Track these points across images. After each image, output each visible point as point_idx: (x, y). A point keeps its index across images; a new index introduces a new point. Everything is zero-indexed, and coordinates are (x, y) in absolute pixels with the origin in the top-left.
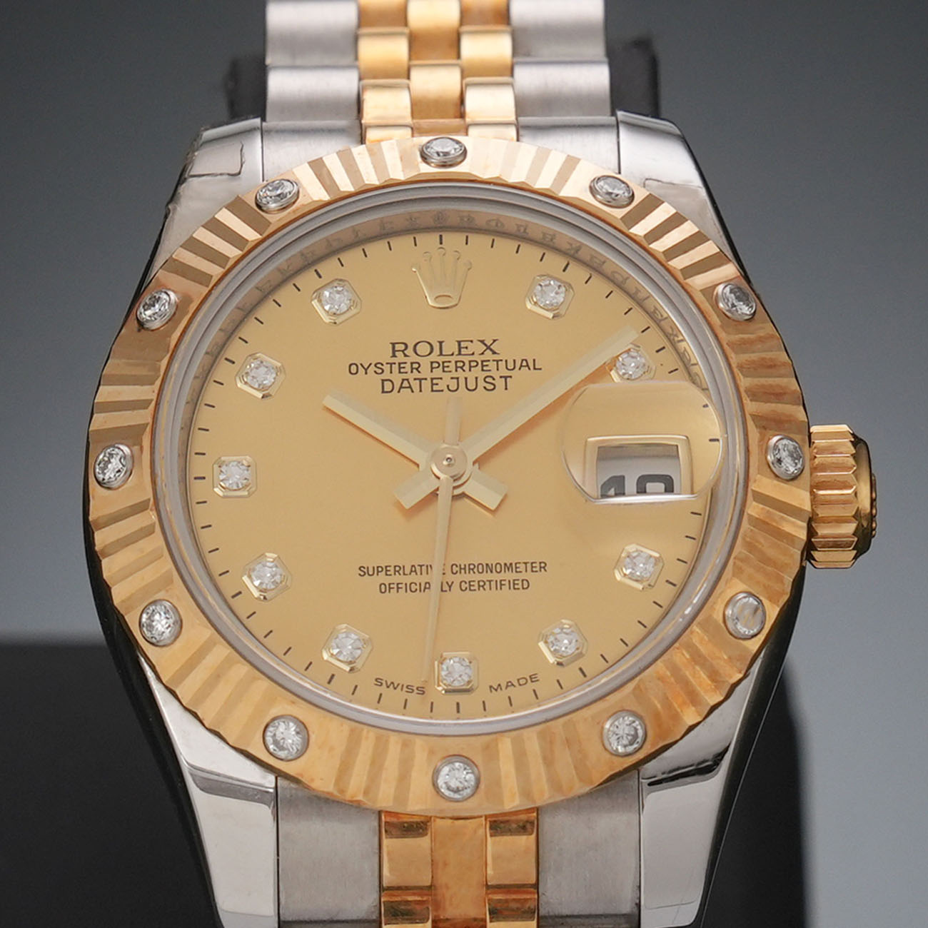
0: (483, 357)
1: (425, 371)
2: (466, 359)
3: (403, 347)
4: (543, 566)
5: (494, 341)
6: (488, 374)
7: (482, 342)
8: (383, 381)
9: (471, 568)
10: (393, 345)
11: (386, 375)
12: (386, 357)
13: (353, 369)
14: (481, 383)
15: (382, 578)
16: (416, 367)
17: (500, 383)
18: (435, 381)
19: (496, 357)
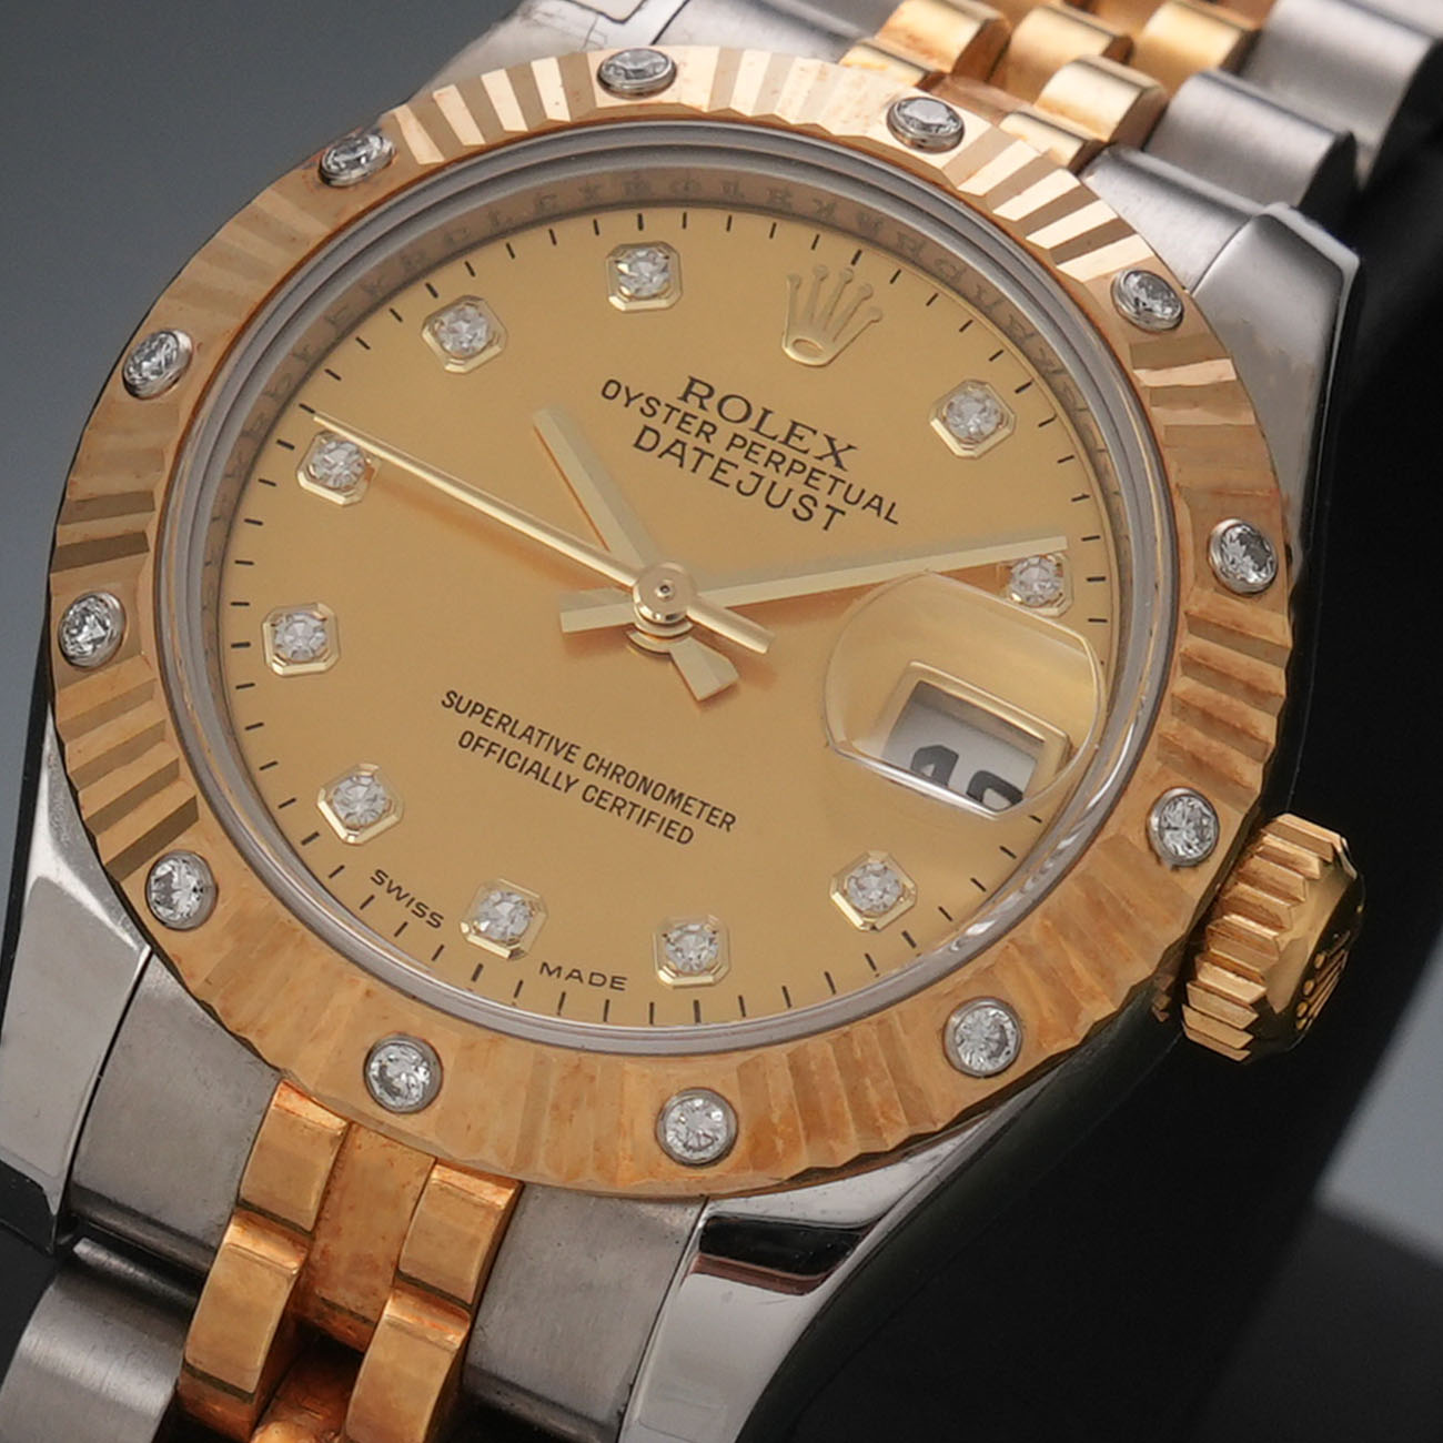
0: (819, 465)
1: (718, 445)
3: (705, 391)
4: (729, 821)
5: (850, 447)
6: (812, 492)
7: (830, 440)
8: (646, 428)
9: (617, 772)
10: (693, 381)
11: (655, 423)
12: (669, 396)
14: (793, 501)
15: (474, 724)
16: (709, 430)
17: (822, 514)
18: (723, 466)
19: (838, 473)
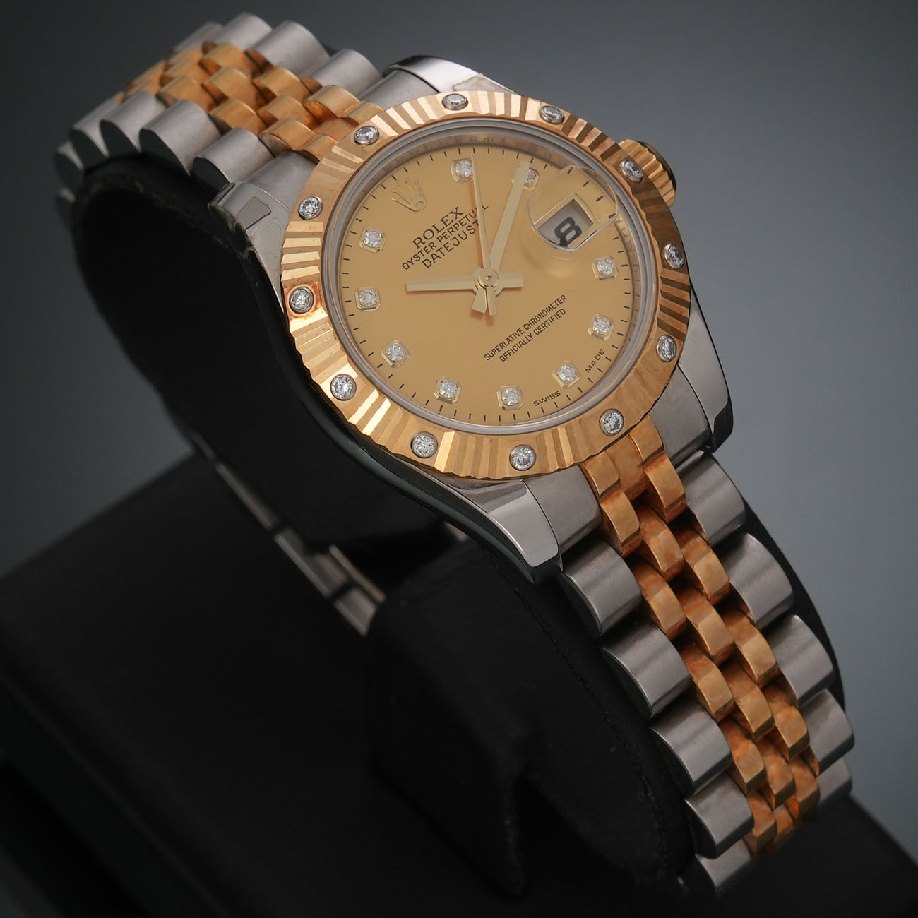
0: (458, 220)
1: (438, 245)
2: (451, 226)
3: (419, 240)
4: (564, 298)
5: (457, 208)
6: (467, 225)
7: (452, 213)
8: (423, 262)
9: (533, 321)
10: (414, 242)
11: (423, 259)
12: (415, 250)
13: (406, 266)
14: (467, 232)
15: (498, 354)
16: (432, 245)
18: (446, 246)
19: (464, 215)
